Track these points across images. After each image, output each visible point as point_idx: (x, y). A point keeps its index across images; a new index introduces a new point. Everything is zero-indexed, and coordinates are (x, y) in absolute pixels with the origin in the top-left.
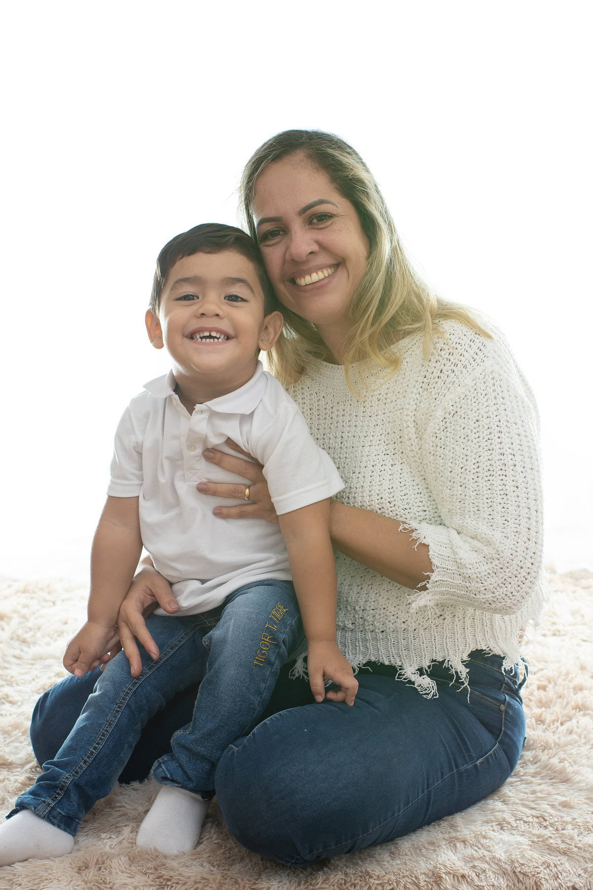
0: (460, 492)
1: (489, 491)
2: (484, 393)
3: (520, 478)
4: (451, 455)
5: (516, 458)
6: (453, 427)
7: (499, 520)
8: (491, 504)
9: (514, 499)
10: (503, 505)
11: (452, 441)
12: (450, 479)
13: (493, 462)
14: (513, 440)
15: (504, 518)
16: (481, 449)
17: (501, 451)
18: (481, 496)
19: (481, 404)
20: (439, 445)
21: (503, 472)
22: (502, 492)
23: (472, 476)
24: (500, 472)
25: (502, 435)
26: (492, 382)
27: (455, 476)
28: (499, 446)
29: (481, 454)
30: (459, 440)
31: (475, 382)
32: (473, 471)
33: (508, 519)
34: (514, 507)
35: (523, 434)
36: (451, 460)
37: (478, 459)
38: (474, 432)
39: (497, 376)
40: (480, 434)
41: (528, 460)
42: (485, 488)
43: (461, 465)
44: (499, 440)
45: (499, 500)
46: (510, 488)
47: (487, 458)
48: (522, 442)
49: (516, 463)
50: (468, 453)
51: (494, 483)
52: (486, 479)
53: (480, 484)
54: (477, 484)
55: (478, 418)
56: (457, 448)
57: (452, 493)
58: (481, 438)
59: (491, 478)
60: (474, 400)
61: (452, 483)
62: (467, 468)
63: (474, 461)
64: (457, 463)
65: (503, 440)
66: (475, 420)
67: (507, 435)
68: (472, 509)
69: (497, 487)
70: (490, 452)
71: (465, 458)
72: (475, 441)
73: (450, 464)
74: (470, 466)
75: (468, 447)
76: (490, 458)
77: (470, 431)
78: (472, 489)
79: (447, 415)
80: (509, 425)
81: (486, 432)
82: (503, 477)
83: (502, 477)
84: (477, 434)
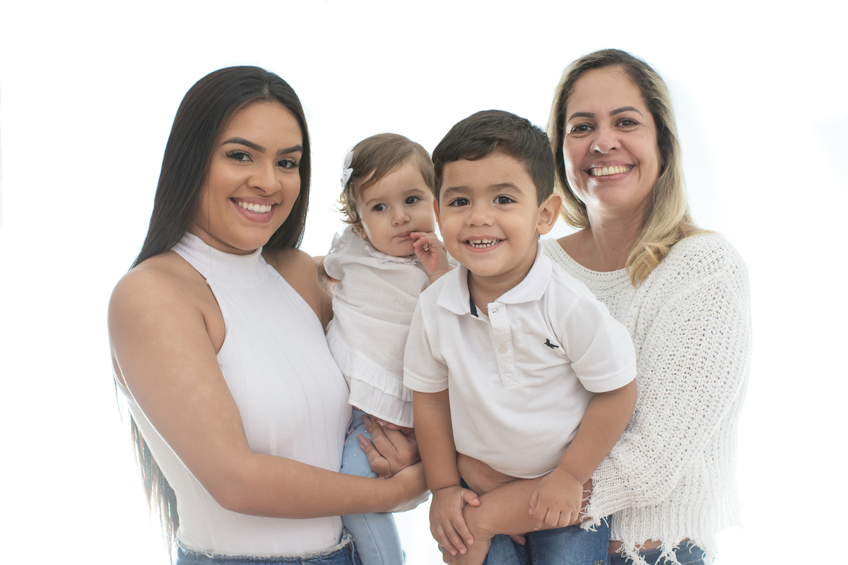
1: (671, 384)
2: (704, 298)
4: (655, 342)
8: (667, 396)
9: (687, 397)
10: (676, 400)
11: (660, 331)
16: (682, 344)
18: (663, 386)
21: (690, 371)
22: (681, 388)
25: (704, 338)
26: (716, 290)
27: (651, 361)
29: (679, 348)
30: (666, 331)
34: (684, 405)
36: (653, 347)
37: (675, 353)
38: (681, 328)
39: (722, 287)
40: (686, 332)
47: (682, 354)
54: (665, 374)
55: (690, 318)
56: (662, 337)
62: (664, 357)
66: (687, 319)
69: (678, 382)
70: (687, 350)
71: (665, 348)
72: (679, 336)
73: (651, 350)
76: (685, 354)
77: (678, 326)
78: (659, 377)
83: (686, 375)
84: (684, 331)
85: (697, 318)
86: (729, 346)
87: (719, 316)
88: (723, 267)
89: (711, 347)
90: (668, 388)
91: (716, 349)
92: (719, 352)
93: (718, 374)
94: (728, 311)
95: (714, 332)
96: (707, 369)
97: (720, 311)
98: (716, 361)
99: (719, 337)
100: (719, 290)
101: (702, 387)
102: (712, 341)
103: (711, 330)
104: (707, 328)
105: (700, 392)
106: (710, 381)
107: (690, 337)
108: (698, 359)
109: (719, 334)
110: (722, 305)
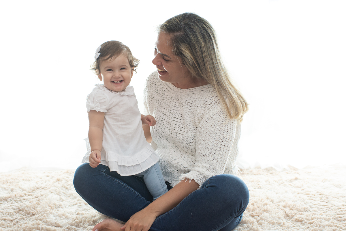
0: (207, 143)
1: (216, 146)
3: (226, 143)
4: (207, 130)
5: (227, 136)
6: (210, 121)
7: (217, 156)
9: (223, 149)
10: (219, 151)
11: (209, 126)
12: (205, 137)
13: (220, 136)
14: (228, 131)
15: (218, 155)
16: (218, 131)
17: (224, 133)
19: (221, 117)
20: (204, 126)
23: (213, 139)
24: (221, 140)
28: (223, 131)
31: (221, 109)
32: (213, 137)
33: (219, 156)
35: (232, 128)
36: (207, 132)
40: (219, 126)
41: (231, 138)
42: (215, 144)
43: (210, 134)
44: (224, 130)
45: (218, 149)
46: (223, 146)
48: (231, 132)
49: (227, 138)
50: (213, 131)
51: (218, 143)
52: (217, 141)
53: (214, 142)
55: (219, 121)
57: (204, 142)
58: (219, 128)
59: (218, 141)
60: (219, 115)
61: (205, 139)
62: (212, 136)
63: (214, 134)
64: (209, 133)
65: (225, 130)
67: (227, 128)
68: (209, 150)
70: (220, 133)
72: (216, 128)
73: (206, 133)
74: (213, 135)
75: (214, 129)
77: (216, 124)
78: (211, 143)
79: (209, 117)
80: (228, 125)
81: (220, 126)
82: (221, 142)
84: (218, 126)
90: (215, 147)
108: (225, 136)
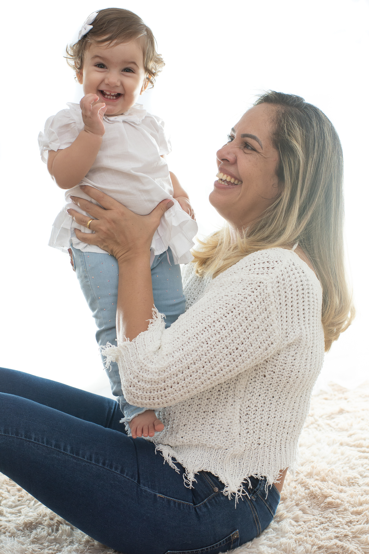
1: (192, 328)
8: (185, 334)
15: (182, 347)
22: (197, 336)
42: (192, 325)
46: (202, 339)
52: (198, 322)
59: (200, 324)
85: (233, 297)
86: (247, 331)
87: (251, 306)
88: (270, 274)
89: (233, 323)
91: (235, 326)
92: (237, 330)
93: (228, 344)
94: (260, 307)
95: (241, 315)
96: (222, 336)
97: (253, 303)
98: (231, 335)
99: (243, 320)
100: (259, 288)
101: (212, 346)
102: (235, 319)
103: (239, 312)
104: (237, 309)
105: (209, 348)
106: (220, 345)
107: (221, 306)
109: (244, 318)
110: (257, 300)
